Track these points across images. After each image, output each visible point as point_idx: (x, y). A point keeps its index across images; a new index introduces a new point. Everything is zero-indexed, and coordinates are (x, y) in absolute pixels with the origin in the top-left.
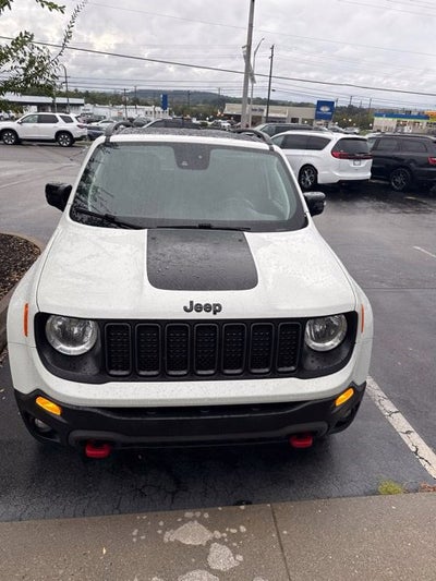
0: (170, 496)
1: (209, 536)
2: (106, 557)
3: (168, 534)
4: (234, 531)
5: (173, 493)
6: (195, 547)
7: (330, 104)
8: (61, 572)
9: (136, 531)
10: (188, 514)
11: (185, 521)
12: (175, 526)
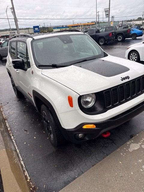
0: (113, 144)
1: (139, 145)
2: (123, 163)
3: (129, 150)
4: (142, 141)
5: (113, 142)
6: (138, 149)
7: (38, 27)
8: (116, 174)
9: (121, 154)
10: (128, 143)
11: (129, 145)
12: (129, 147)
